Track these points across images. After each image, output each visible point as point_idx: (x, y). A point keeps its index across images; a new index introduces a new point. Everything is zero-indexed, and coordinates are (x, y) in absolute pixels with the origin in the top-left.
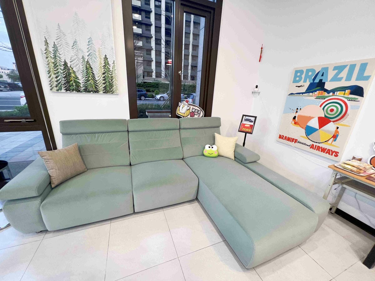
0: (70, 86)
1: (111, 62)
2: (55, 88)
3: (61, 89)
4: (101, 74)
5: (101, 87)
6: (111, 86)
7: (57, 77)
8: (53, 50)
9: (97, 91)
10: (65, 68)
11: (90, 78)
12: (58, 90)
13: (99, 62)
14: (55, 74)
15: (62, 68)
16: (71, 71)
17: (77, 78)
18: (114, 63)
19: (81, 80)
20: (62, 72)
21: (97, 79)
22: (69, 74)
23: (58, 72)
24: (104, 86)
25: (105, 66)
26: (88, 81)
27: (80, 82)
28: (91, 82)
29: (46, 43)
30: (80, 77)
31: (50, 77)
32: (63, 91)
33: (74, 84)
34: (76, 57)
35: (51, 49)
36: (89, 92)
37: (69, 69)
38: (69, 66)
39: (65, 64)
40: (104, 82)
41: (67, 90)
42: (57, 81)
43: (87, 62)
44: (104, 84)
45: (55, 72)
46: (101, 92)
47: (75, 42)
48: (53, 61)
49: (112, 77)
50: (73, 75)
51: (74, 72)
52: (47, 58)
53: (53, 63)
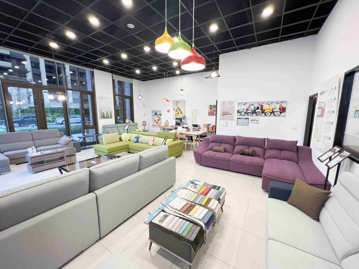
4: (109, 114)
12: (101, 118)
15: (102, 113)
18: (112, 111)
25: (110, 112)
26: (107, 116)
27: (105, 116)
34: (105, 111)
36: (107, 118)
38: (104, 113)
41: (103, 118)
42: (101, 116)
46: (109, 118)
47: (105, 108)
48: (100, 112)
49: (112, 115)
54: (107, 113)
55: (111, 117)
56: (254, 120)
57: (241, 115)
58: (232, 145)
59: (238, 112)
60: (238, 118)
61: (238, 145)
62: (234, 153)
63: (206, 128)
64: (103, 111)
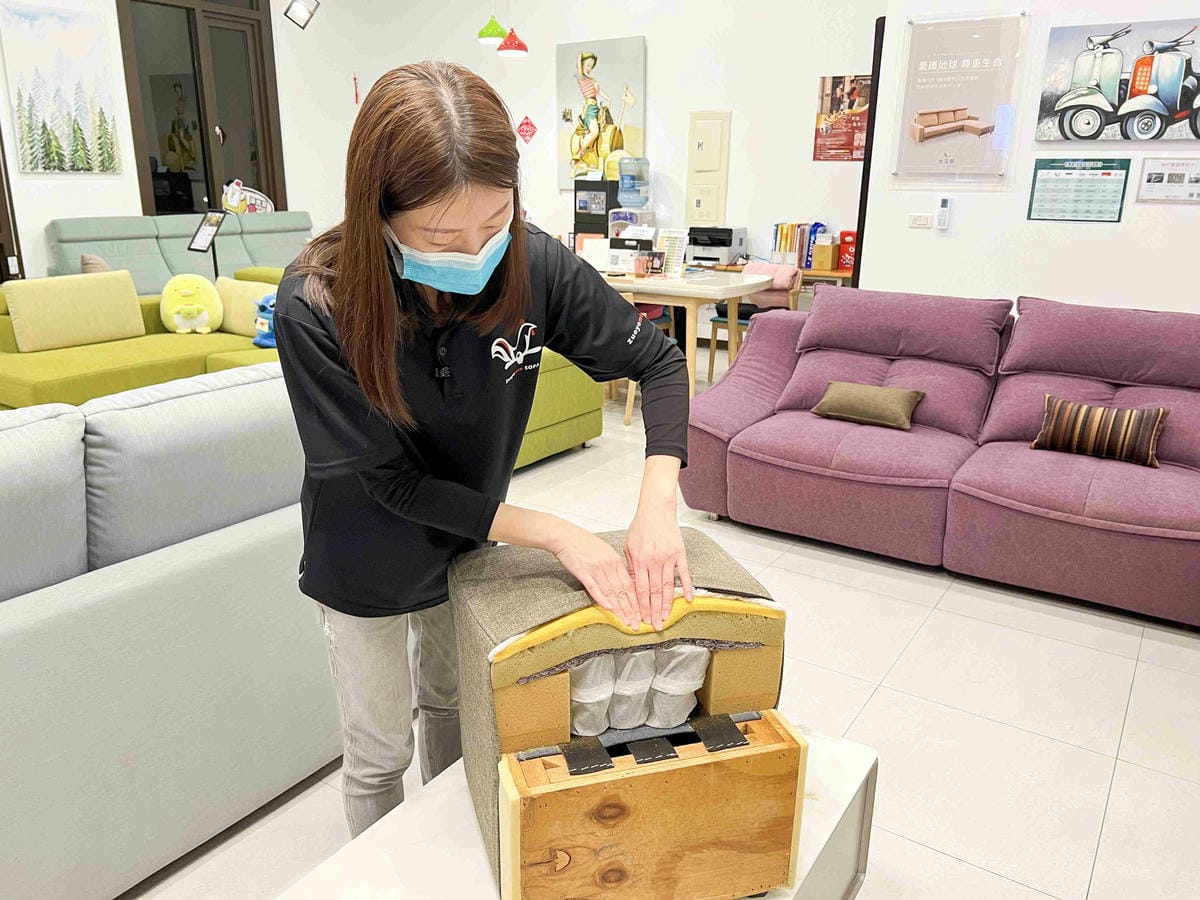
0: (50, 162)
1: (109, 121)
2: (30, 167)
3: (37, 167)
4: (95, 138)
5: (96, 162)
6: (111, 158)
7: (32, 148)
8: (29, 106)
9: (89, 169)
10: (43, 133)
11: (79, 147)
12: (32, 169)
13: (90, 121)
14: (30, 142)
15: (40, 132)
16: (51, 137)
17: (60, 147)
18: (114, 120)
19: (67, 152)
20: (39, 138)
21: (89, 147)
22: (50, 141)
23: (33, 140)
24: (100, 158)
25: (100, 125)
26: (76, 151)
27: (65, 153)
28: (81, 153)
29: (20, 96)
30: (64, 146)
31: (22, 148)
32: (40, 170)
33: (56, 158)
34: (58, 114)
35: (25, 104)
36: (78, 170)
37: (49, 134)
38: (49, 128)
39: (44, 126)
40: (100, 152)
41: (45, 168)
42: (32, 154)
43: (75, 120)
44: (100, 155)
45: (30, 139)
46: (96, 171)
47: (58, 90)
48: (27, 122)
49: (112, 143)
50: (54, 143)
51: (56, 138)
52: (20, 117)
53: (28, 125)
54: (77, 131)
55: (108, 165)
56: (1176, 178)
57: (1067, 135)
58: (978, 370)
59: (1048, 107)
60: (1042, 164)
61: (1025, 369)
62: (989, 429)
63: (793, 258)
64: (46, 113)
